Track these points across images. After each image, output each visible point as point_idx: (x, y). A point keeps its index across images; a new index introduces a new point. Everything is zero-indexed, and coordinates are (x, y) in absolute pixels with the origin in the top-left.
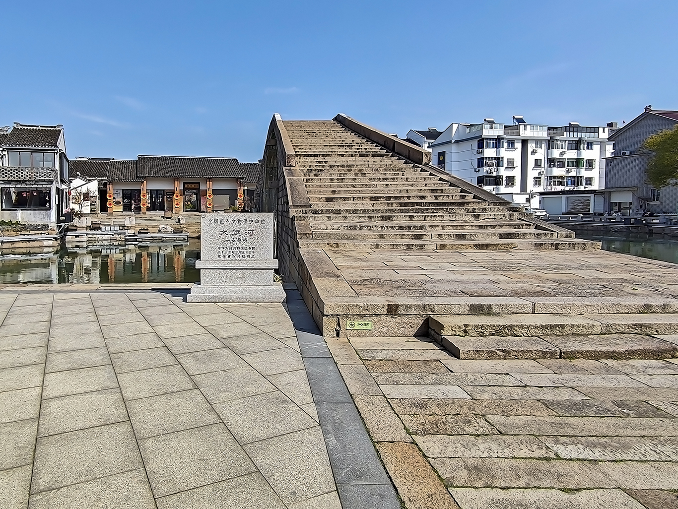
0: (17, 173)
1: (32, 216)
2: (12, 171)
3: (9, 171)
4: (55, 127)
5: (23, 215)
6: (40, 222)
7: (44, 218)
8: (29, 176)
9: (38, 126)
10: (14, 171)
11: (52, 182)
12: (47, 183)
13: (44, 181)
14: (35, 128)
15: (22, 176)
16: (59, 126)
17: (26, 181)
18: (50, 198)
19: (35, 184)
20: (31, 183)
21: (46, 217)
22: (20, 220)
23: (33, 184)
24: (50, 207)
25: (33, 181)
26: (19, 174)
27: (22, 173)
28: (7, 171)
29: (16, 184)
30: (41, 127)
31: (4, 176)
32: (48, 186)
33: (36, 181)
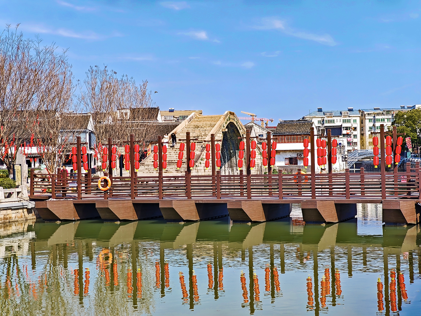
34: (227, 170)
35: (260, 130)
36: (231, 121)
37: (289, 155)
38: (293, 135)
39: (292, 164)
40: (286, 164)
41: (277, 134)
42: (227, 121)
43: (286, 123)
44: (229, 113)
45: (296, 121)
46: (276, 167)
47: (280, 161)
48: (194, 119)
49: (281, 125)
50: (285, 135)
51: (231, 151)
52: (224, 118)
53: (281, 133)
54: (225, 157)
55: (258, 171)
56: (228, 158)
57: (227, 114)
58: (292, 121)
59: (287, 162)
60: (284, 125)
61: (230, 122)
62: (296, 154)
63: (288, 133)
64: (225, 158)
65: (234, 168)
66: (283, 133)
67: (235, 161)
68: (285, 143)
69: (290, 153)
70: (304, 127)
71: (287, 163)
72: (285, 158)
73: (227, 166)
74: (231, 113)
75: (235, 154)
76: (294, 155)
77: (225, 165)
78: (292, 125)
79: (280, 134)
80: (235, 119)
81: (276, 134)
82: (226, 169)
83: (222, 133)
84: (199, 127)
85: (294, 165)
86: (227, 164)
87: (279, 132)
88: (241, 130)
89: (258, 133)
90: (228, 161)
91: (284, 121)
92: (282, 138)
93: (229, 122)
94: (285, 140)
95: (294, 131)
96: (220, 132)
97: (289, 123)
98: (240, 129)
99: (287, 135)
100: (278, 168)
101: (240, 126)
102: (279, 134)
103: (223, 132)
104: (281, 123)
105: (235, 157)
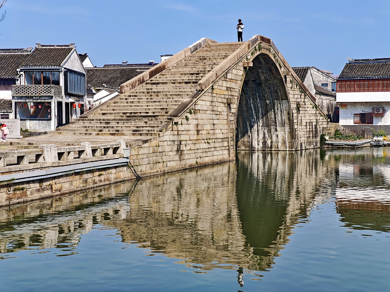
0: (26, 90)
1: (37, 126)
2: (23, 89)
3: (21, 89)
4: (68, 46)
5: (31, 125)
6: (42, 130)
7: (46, 127)
8: (35, 93)
9: (54, 46)
10: (24, 89)
11: (52, 97)
12: (48, 98)
13: (46, 97)
14: (52, 47)
15: (30, 93)
16: (72, 44)
17: (33, 97)
18: (50, 110)
19: (39, 99)
20: (37, 98)
21: (48, 126)
22: (28, 128)
23: (38, 99)
24: (51, 118)
25: (38, 97)
26: (28, 91)
27: (30, 90)
28: (19, 89)
29: (26, 99)
30: (57, 46)
31: (17, 93)
32: (49, 101)
33: (40, 97)
34: (261, 130)
35: (324, 77)
36: (264, 51)
37: (360, 110)
38: (368, 79)
39: (365, 123)
40: (354, 123)
41: (344, 78)
42: (256, 50)
43: (358, 63)
44: (259, 39)
45: (373, 60)
46: (341, 127)
47: (346, 118)
48: (203, 48)
49: (350, 66)
50: (355, 81)
51: (268, 102)
52: (249, 45)
53: (350, 78)
54: (259, 110)
55: (311, 133)
56: (262, 112)
57: (255, 40)
58: (367, 60)
59: (358, 119)
60: (355, 65)
61: (262, 54)
62: (372, 108)
63: (360, 78)
64: (259, 112)
65: (272, 128)
66: (352, 78)
67: (273, 116)
68: (355, 92)
69: (362, 107)
70: (384, 68)
71: (357, 121)
72: (354, 114)
73: (261, 125)
74: (263, 39)
75: (274, 106)
76: (368, 110)
77: (258, 123)
78: (367, 66)
79: (348, 78)
80: (272, 50)
81: (342, 78)
82: (260, 128)
83: (242, 69)
84: (205, 59)
85: (367, 124)
86: (261, 121)
87: (346, 76)
88: (283, 69)
89: (321, 81)
90: (263, 117)
91: (355, 60)
92: (350, 84)
93: (258, 53)
94: (354, 88)
95: (369, 75)
96: (238, 67)
97: (362, 63)
98: (281, 67)
99: (358, 79)
100: (343, 128)
101: (281, 61)
102: (346, 78)
103: (245, 68)
104: (350, 63)
105: (273, 110)
